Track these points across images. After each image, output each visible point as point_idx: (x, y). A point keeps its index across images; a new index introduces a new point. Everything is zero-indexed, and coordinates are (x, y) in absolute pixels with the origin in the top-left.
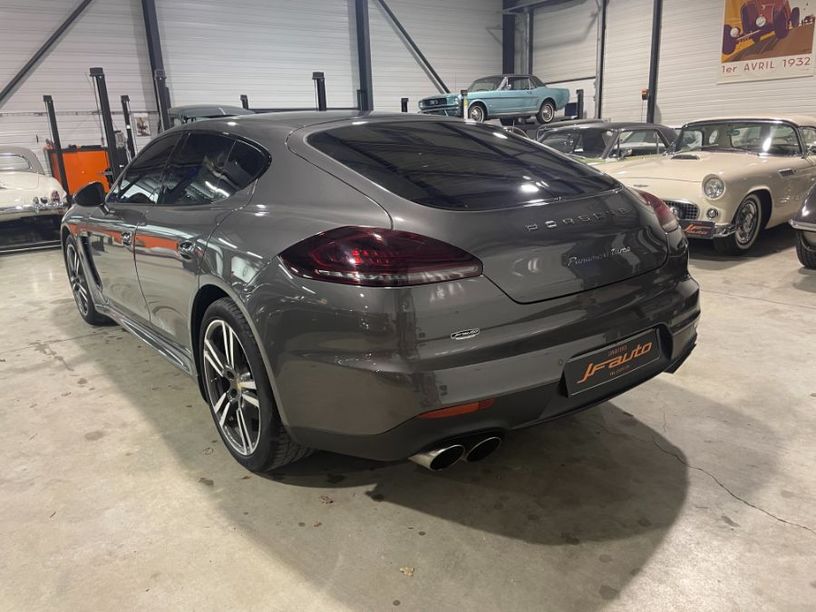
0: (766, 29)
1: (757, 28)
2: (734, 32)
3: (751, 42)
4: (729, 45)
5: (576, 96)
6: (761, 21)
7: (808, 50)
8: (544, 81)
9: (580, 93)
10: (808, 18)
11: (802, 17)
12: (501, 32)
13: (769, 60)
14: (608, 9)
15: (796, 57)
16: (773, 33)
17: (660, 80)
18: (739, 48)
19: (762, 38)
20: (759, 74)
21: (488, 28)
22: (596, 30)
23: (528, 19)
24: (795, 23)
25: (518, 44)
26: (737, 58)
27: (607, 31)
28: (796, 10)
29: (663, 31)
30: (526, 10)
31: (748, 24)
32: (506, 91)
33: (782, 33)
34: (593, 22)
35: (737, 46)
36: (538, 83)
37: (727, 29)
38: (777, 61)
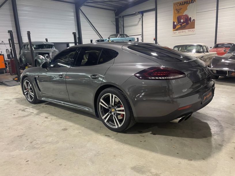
0: (183, 23)
1: (181, 22)
2: (175, 23)
3: (180, 26)
4: (174, 27)
5: (137, 39)
6: (182, 21)
7: (194, 28)
8: (128, 35)
9: (138, 39)
10: (193, 20)
11: (192, 20)
12: (115, 22)
13: (184, 30)
14: (143, 17)
15: (191, 29)
16: (185, 24)
17: (158, 35)
18: (177, 27)
19: (183, 25)
20: (182, 34)
21: (111, 21)
22: (140, 22)
23: (122, 19)
24: (191, 21)
25: (120, 26)
26: (177, 30)
27: (143, 23)
28: (190, 18)
29: (158, 23)
30: (122, 17)
31: (179, 21)
32: (119, 38)
33: (187, 24)
34: (139, 21)
35: (176, 27)
36: (127, 36)
37: (174, 23)
38: (186, 30)
